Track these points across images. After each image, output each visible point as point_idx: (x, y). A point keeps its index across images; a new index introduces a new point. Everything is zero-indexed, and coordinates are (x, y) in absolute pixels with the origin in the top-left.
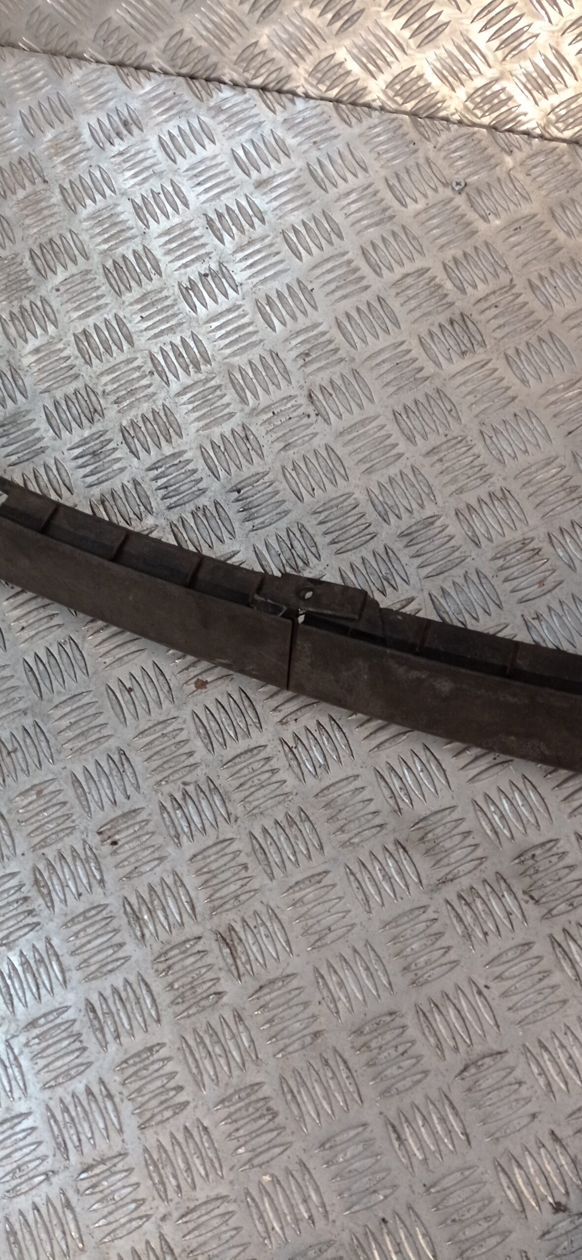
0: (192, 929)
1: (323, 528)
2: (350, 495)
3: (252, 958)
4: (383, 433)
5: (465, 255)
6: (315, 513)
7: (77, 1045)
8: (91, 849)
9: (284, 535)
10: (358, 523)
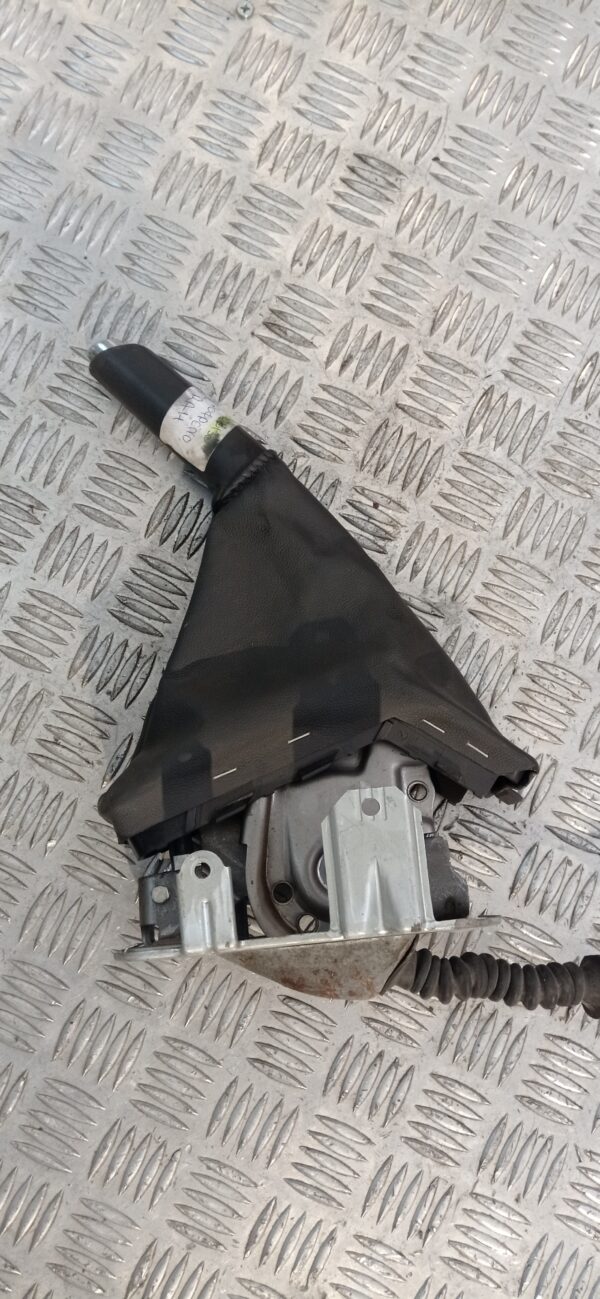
1: (384, 476)
2: (385, 423)
4: (369, 335)
5: (310, 86)
6: (363, 466)
7: (541, 1142)
10: (415, 449)
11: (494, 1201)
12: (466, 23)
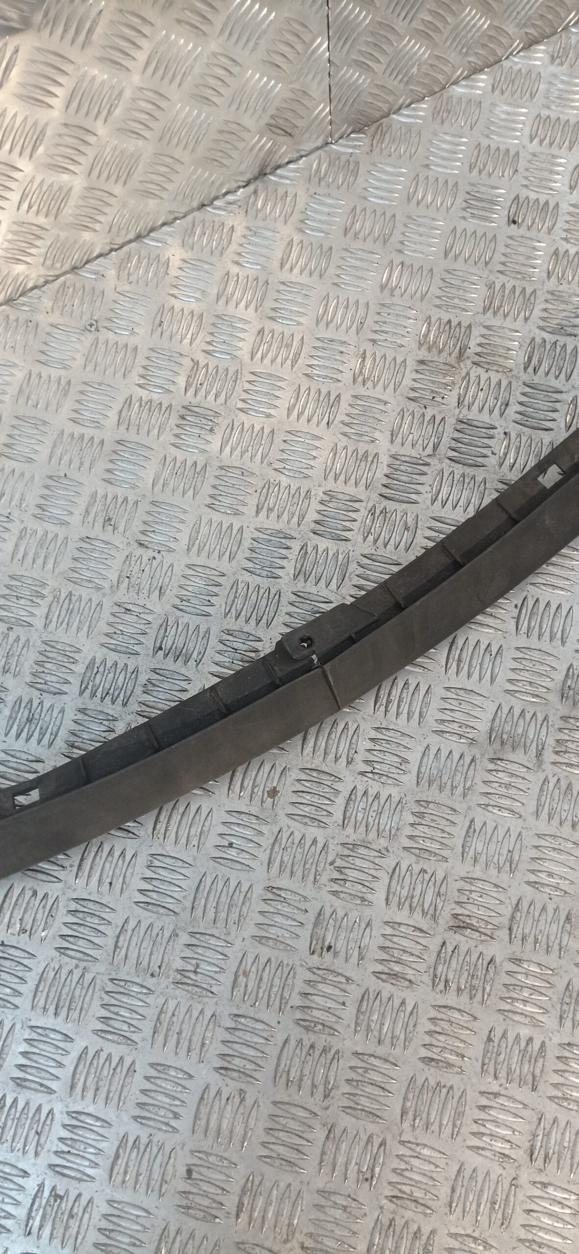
0: (434, 944)
1: (242, 618)
2: (236, 582)
3: (486, 918)
4: (214, 525)
5: (144, 368)
6: (226, 615)
7: (444, 1091)
8: (319, 969)
9: (221, 647)
10: (260, 595)
11: (418, 1144)
12: (243, 303)
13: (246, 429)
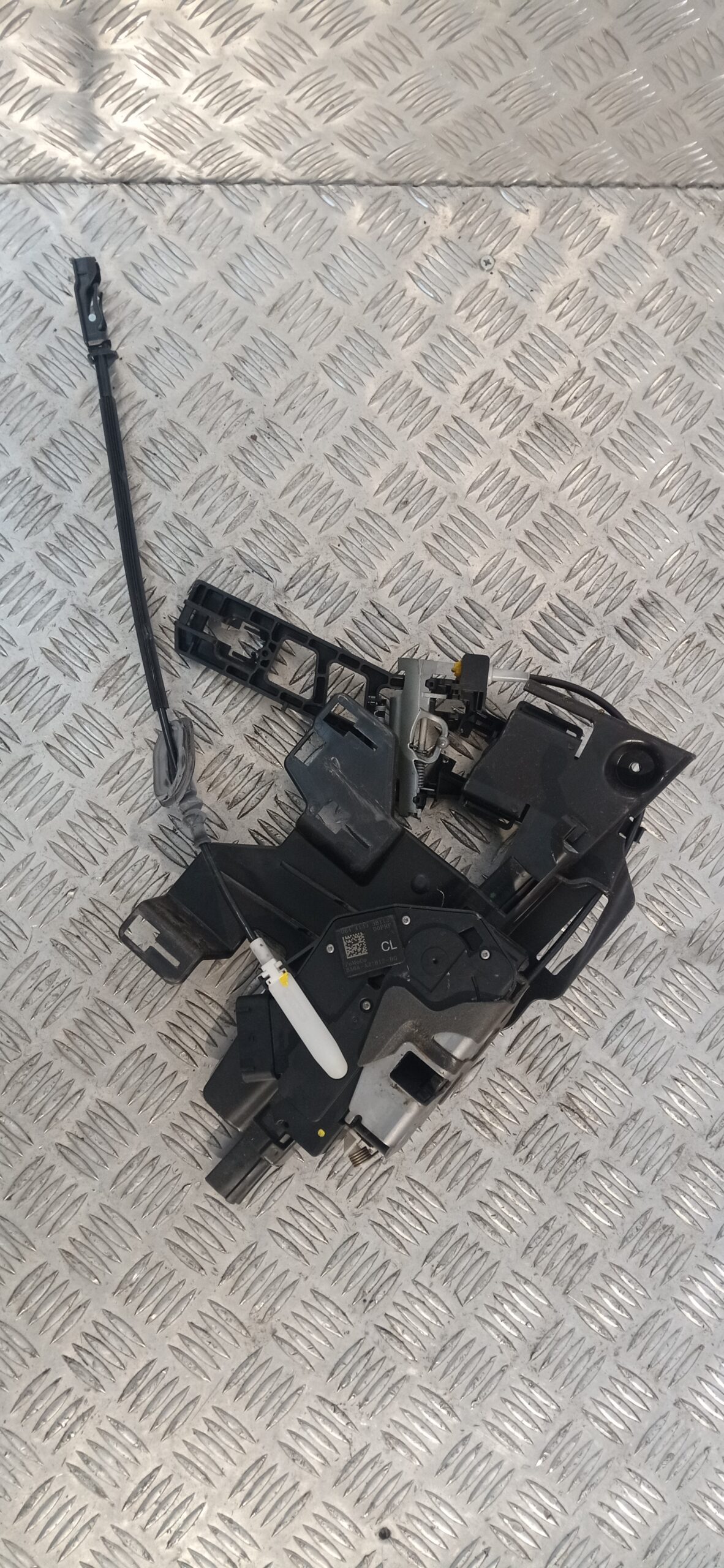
0: (535, 1112)
3: (599, 1113)
4: (515, 568)
5: (523, 345)
7: (479, 1254)
11: (430, 1291)
12: (666, 325)
13: (599, 475)
